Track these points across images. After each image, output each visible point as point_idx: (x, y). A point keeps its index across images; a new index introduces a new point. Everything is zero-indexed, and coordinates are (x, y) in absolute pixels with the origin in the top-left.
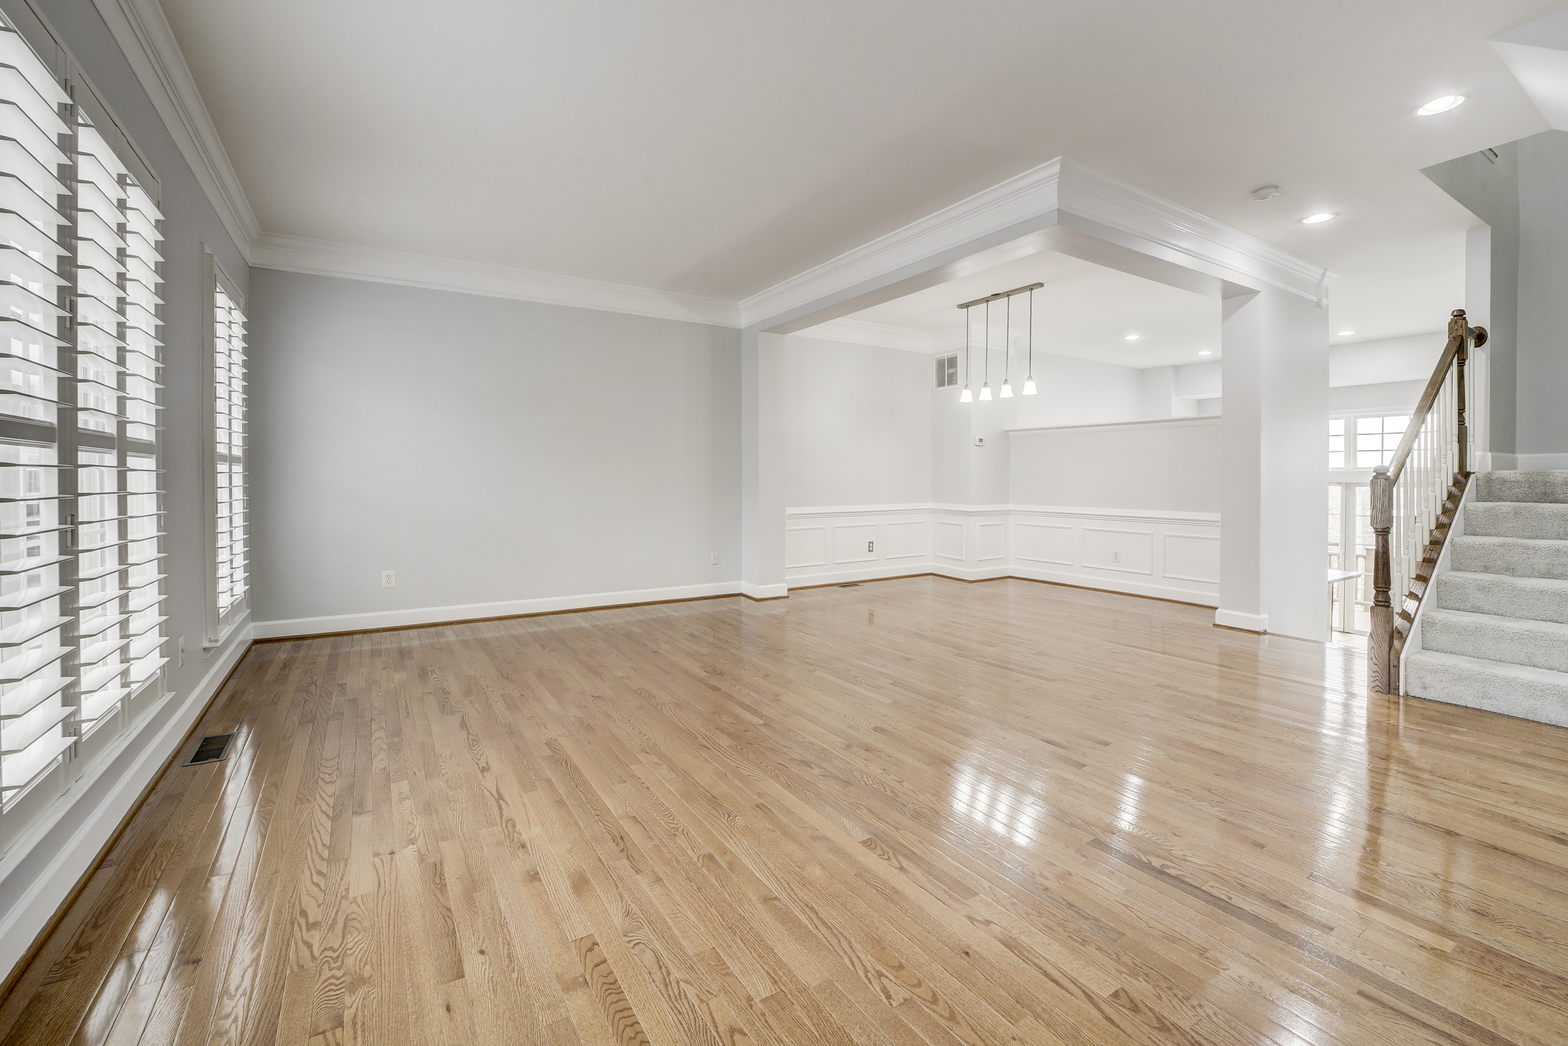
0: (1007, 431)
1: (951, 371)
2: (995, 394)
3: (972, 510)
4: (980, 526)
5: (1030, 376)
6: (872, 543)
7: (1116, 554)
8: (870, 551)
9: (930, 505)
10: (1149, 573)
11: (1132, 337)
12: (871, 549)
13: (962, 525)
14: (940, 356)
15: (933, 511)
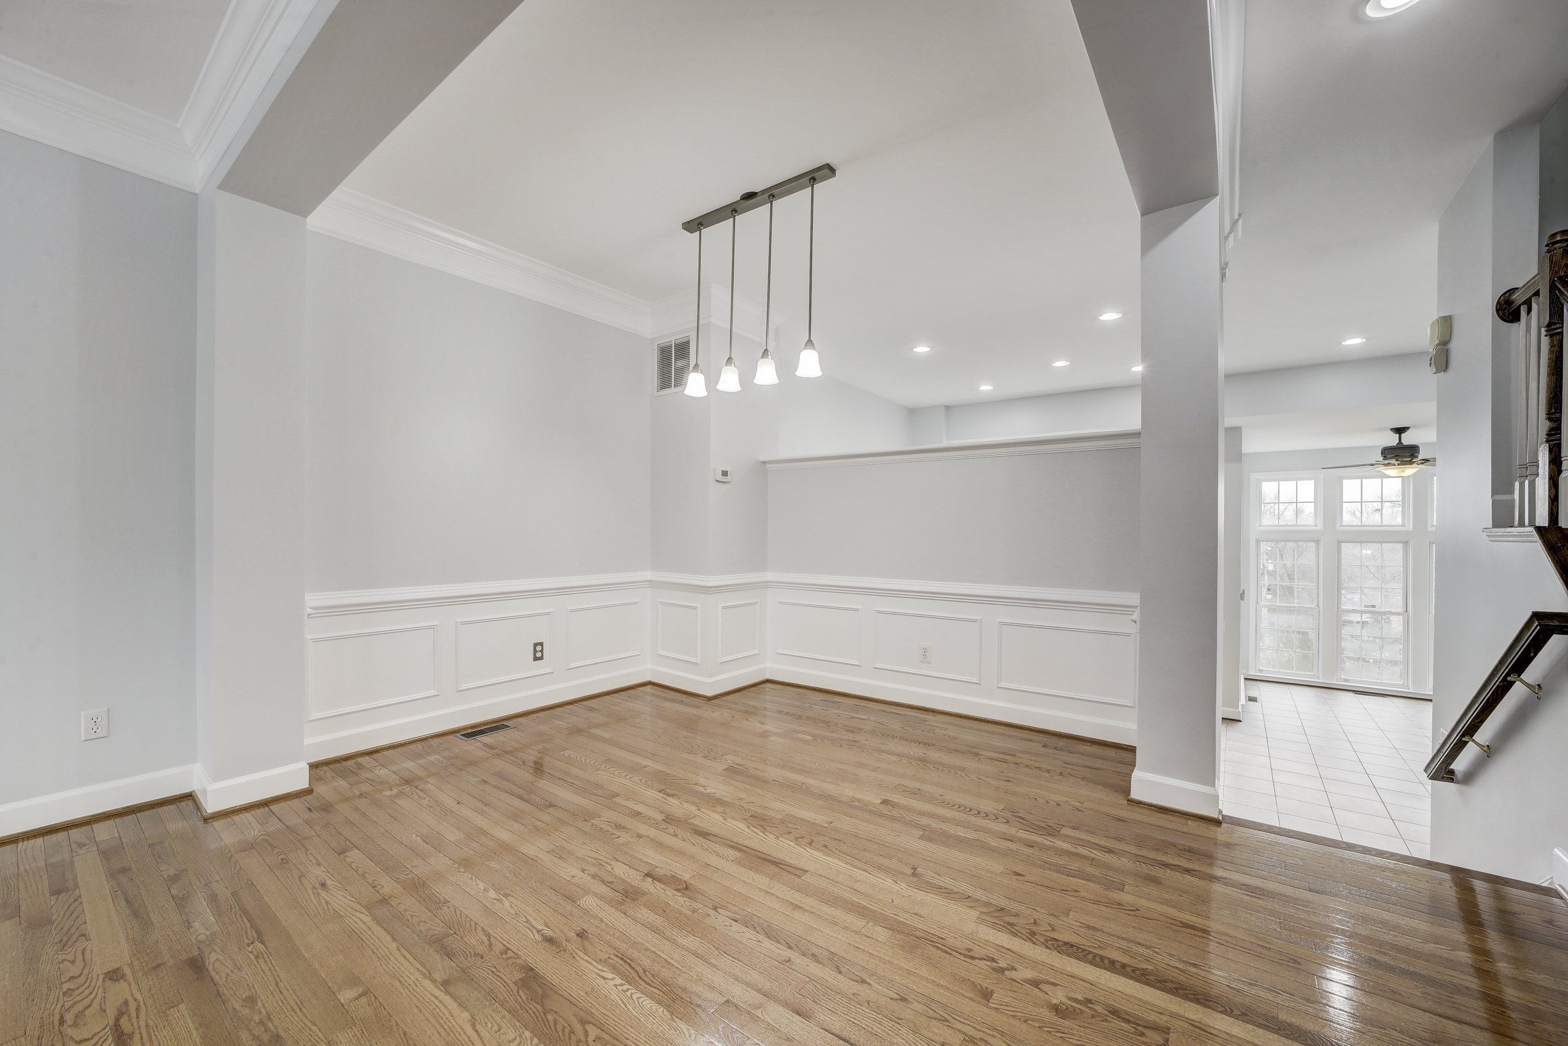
0: (764, 463)
1: (680, 363)
2: (746, 378)
3: (710, 584)
4: (724, 608)
5: (810, 340)
6: (541, 644)
7: (925, 650)
8: (536, 659)
9: (648, 575)
10: (975, 680)
11: (922, 349)
12: (539, 655)
13: (695, 608)
14: (664, 341)
15: (652, 584)
